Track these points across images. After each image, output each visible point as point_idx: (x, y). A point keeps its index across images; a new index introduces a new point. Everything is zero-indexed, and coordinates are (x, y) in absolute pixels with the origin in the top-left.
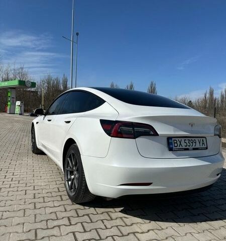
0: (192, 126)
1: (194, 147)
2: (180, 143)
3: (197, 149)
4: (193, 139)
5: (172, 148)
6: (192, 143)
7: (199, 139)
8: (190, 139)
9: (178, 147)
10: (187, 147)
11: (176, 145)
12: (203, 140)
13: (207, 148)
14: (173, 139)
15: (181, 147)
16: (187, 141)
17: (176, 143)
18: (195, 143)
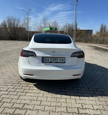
0: (54, 53)
1: (56, 61)
2: (48, 59)
3: (58, 63)
4: (56, 58)
5: (44, 61)
6: (56, 60)
7: (60, 58)
8: (54, 58)
9: (47, 61)
10: (52, 61)
11: (46, 60)
12: (63, 59)
13: (64, 63)
14: (44, 58)
15: (48, 61)
16: (52, 59)
17: (46, 59)
18: (57, 60)
